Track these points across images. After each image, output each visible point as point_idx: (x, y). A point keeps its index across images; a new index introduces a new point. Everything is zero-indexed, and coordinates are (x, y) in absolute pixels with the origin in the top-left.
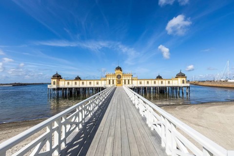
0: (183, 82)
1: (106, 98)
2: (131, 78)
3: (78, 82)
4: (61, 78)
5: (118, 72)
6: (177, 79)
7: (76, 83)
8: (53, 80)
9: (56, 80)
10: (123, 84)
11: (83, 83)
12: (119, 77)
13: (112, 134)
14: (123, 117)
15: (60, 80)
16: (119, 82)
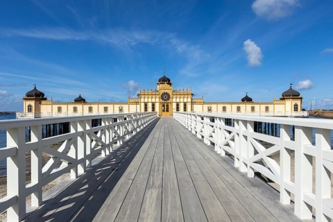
0: (296, 108)
1: (138, 130)
2: (189, 100)
3: (79, 107)
4: (46, 99)
5: (164, 88)
6: (282, 102)
7: (75, 110)
8: (28, 103)
9: (32, 103)
10: (175, 111)
11: (90, 109)
12: (165, 97)
13: (158, 183)
14: (179, 157)
15: (43, 102)
16: (166, 108)
